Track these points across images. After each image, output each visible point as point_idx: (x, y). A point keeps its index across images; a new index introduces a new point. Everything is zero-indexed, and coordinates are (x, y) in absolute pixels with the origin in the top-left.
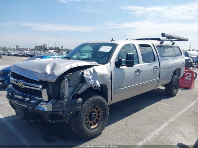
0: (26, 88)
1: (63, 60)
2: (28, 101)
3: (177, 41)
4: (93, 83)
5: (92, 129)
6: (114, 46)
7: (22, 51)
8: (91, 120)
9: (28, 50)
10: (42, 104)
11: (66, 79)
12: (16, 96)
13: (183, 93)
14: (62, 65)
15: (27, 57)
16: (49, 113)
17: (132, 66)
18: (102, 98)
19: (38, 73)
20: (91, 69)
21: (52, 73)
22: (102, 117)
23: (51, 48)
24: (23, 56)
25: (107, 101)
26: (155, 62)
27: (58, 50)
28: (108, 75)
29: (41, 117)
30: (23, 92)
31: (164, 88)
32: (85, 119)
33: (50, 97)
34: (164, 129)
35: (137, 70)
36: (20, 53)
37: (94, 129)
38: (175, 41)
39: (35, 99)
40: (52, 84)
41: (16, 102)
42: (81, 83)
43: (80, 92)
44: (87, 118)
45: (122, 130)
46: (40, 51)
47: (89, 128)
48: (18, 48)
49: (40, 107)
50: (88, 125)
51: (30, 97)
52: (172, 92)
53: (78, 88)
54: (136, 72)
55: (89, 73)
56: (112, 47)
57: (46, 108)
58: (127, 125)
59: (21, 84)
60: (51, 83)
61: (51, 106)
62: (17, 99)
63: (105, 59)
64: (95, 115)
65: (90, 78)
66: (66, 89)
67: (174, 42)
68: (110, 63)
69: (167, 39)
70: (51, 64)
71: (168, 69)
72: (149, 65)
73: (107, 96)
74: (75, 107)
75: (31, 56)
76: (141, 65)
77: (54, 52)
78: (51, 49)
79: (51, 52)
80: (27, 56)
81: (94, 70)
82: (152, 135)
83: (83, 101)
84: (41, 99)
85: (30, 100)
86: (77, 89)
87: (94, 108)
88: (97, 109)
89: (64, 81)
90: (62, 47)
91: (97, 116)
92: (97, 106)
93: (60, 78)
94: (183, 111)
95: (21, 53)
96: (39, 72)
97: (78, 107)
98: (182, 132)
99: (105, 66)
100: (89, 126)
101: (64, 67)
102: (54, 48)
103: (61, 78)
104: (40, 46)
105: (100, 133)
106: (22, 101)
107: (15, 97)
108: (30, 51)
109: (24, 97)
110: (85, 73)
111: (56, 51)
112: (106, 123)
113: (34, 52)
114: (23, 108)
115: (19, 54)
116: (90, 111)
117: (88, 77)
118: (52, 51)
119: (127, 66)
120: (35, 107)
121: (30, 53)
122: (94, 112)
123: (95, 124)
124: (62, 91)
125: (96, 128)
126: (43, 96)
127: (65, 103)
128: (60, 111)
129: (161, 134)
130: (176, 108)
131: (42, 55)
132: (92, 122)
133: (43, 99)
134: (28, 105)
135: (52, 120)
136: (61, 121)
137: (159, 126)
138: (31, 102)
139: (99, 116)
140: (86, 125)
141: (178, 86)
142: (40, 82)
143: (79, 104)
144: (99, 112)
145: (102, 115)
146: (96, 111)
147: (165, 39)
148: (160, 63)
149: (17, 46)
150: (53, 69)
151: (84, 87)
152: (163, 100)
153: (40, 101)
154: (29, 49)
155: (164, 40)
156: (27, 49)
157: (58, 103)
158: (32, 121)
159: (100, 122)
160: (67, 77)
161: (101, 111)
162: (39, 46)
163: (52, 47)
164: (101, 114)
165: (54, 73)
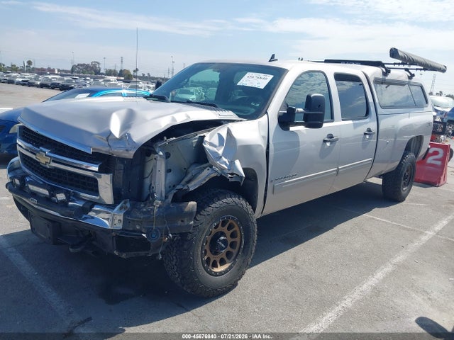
0: (56, 169)
1: (148, 102)
2: (62, 201)
3: (421, 69)
4: (226, 164)
5: (216, 274)
6: (279, 73)
7: (41, 74)
8: (216, 253)
9: (56, 72)
10: (97, 212)
11: (161, 153)
12: (31, 187)
13: (422, 195)
14: (149, 115)
15: (53, 88)
16: (114, 234)
17: (319, 126)
18: (243, 203)
19: (91, 134)
20: (223, 131)
21: (125, 134)
22: (240, 247)
23: (110, 70)
24: (42, 86)
25: (254, 209)
26: (367, 120)
27: (126, 77)
28: (260, 146)
29: (94, 243)
30: (50, 179)
31: (379, 181)
32: (202, 251)
33: (118, 196)
34: (384, 280)
35: (328, 137)
36: (36, 79)
37: (221, 274)
38: (417, 69)
39: (80, 199)
40: (123, 163)
41: (32, 202)
42: (195, 163)
43: (193, 186)
44: (207, 247)
45: (284, 279)
46: (85, 77)
47: (210, 273)
48: (32, 67)
49: (93, 218)
50: (208, 264)
51: (67, 193)
52: (399, 192)
53: (189, 176)
54: (325, 141)
55: (216, 141)
56: (272, 76)
57: (106, 222)
58: (297, 267)
59: (45, 157)
60: (122, 160)
61: (122, 218)
62: (34, 194)
63: (255, 107)
64: (225, 242)
65: (220, 152)
66: (159, 177)
67: (412, 72)
68: (266, 116)
69: (399, 64)
70: (123, 112)
71: (395, 138)
72: (355, 126)
73: (256, 197)
74: (180, 223)
75: (64, 88)
76: (338, 126)
77: (118, 80)
78: (110, 73)
79: (110, 81)
80: (53, 86)
81: (229, 132)
82: (356, 295)
83: (200, 207)
84: (95, 199)
85: (69, 199)
86: (186, 179)
87: (223, 225)
88: (230, 227)
89: (153, 156)
90: (137, 70)
91: (229, 243)
92: (230, 221)
93: (145, 148)
94: (424, 238)
95: (38, 78)
96: (93, 130)
97: (186, 224)
98: (426, 288)
99: (254, 123)
100: (210, 267)
101: (156, 120)
102: (118, 71)
103: (148, 148)
104: (84, 64)
105: (234, 285)
106: (48, 201)
107: (29, 189)
108: (61, 75)
109: (54, 191)
110: (206, 139)
111: (123, 78)
112: (250, 260)
113: (69, 78)
114: (49, 218)
115: (33, 81)
116: (214, 231)
117: (215, 149)
118: (113, 78)
119: (306, 127)
120: (80, 217)
121: (59, 79)
122: (223, 234)
123: (222, 262)
124: (147, 181)
125: (226, 271)
126: (100, 192)
127: (156, 210)
128: (143, 231)
129: (376, 291)
130: (408, 230)
131: (88, 86)
132: (217, 258)
133: (101, 199)
134: (63, 212)
135: (121, 250)
136: (142, 253)
137: (372, 272)
138: (70, 203)
139: (233, 245)
140: (203, 266)
141: (411, 179)
142: (95, 157)
143: (190, 214)
144: (233, 235)
145: (241, 241)
146: (228, 233)
147: (395, 64)
148: (380, 122)
149: (30, 63)
150: (126, 125)
151: (205, 175)
152: (376, 210)
153: (93, 203)
154: (59, 70)
155: (392, 66)
156: (54, 70)
157: (139, 209)
158: (71, 250)
159: (236, 257)
160: (162, 148)
161: (238, 233)
162: (81, 65)
163: (113, 69)
164: (238, 239)
165: (129, 135)
